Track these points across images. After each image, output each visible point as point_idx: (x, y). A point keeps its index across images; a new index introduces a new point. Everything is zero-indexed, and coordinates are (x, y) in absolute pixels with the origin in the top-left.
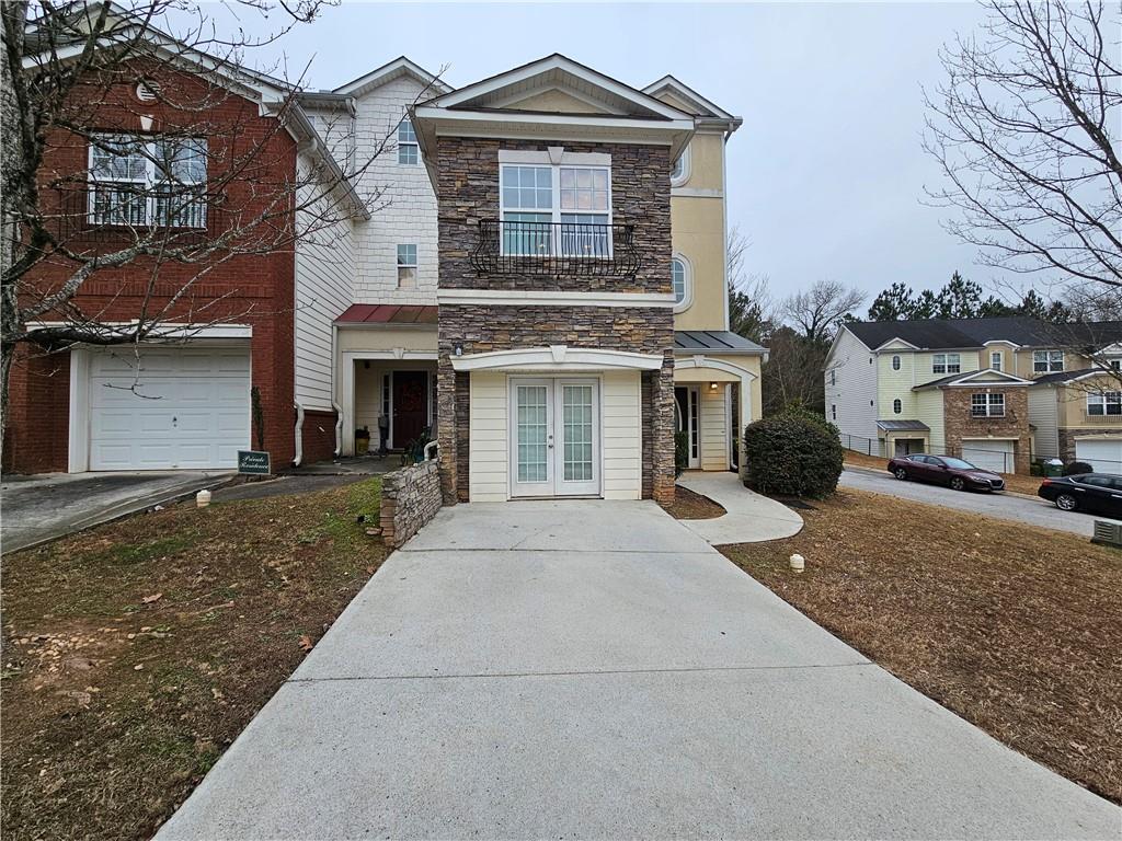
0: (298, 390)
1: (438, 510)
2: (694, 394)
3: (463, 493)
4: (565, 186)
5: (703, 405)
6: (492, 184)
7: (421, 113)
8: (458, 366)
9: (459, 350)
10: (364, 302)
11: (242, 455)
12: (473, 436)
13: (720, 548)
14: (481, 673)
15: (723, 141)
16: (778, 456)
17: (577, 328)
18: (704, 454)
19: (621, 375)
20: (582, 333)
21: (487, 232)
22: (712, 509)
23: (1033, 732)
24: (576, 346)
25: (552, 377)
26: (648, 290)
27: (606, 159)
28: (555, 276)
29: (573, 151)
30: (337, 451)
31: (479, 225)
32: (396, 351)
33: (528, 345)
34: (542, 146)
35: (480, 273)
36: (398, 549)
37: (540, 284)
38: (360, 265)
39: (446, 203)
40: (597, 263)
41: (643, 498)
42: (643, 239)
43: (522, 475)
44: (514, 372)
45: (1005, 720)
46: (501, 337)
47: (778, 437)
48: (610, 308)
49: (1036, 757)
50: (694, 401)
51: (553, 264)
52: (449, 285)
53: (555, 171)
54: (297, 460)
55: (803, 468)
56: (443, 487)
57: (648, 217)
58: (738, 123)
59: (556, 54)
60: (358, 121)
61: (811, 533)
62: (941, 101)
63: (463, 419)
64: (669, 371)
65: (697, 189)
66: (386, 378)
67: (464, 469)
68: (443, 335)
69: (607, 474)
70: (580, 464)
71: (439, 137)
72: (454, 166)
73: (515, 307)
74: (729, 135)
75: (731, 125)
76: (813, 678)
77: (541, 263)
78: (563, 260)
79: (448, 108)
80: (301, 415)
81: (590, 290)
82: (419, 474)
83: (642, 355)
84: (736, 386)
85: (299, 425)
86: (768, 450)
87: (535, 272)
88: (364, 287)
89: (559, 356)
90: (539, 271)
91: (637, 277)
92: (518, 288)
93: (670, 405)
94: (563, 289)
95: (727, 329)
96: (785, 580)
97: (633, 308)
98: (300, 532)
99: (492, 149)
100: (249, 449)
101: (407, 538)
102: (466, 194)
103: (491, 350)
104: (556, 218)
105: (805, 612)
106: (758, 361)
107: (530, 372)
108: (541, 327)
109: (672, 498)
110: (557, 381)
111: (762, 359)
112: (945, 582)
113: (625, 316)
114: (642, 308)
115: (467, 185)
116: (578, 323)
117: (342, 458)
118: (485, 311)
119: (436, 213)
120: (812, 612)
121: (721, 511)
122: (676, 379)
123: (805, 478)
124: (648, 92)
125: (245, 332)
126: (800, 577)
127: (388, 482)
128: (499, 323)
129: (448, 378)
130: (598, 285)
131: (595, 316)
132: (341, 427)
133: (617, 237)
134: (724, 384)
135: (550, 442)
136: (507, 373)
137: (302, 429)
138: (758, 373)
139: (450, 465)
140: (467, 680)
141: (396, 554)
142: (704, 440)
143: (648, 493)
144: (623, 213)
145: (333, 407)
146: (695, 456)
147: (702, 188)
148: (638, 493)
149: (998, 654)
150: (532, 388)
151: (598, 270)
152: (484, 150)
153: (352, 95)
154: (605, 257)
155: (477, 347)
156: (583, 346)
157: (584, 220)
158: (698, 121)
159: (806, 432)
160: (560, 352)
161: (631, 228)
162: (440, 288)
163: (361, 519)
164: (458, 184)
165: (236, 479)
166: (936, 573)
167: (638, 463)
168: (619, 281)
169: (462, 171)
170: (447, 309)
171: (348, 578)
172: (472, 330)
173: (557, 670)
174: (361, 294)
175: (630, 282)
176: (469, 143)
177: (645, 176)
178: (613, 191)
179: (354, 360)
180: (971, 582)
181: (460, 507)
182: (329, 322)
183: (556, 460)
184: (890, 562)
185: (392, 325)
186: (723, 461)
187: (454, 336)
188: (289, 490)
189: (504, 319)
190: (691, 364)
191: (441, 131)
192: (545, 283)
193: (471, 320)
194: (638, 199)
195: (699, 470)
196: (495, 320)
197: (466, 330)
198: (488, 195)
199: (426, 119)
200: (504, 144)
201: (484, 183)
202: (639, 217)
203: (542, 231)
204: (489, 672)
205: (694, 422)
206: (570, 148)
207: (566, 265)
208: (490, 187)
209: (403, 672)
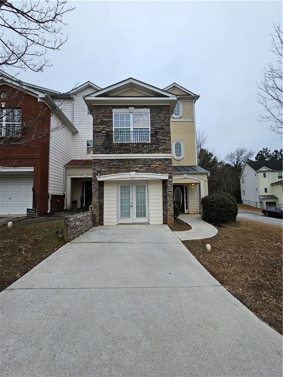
0: (50, 188)
1: (91, 228)
2: (186, 188)
3: (101, 222)
4: (135, 120)
5: (189, 191)
6: (111, 120)
7: (87, 98)
8: (99, 179)
9: (99, 174)
10: (76, 159)
11: (28, 210)
12: (105, 202)
13: (184, 242)
14: (75, 287)
15: (194, 103)
16: (212, 208)
17: (139, 166)
18: (190, 208)
19: (155, 181)
20: (140, 168)
21: (109, 135)
22: (187, 227)
23: (274, 314)
24: (139, 172)
25: (132, 182)
26: (163, 153)
27: (148, 110)
28: (132, 149)
30: (65, 208)
31: (106, 133)
32: (85, 175)
33: (123, 172)
34: (127, 107)
35: (106, 149)
37: (126, 152)
38: (75, 147)
39: (95, 126)
40: (146, 144)
41: (163, 224)
42: (161, 136)
43: (122, 216)
44: (119, 181)
45: (265, 309)
46: (113, 169)
47: (211, 202)
48: (150, 159)
49: (271, 325)
50: (186, 190)
51: (130, 145)
52: (96, 153)
53: (131, 115)
54: (49, 211)
55: (221, 213)
56: (94, 220)
57: (163, 129)
58: (198, 97)
59: (130, 78)
60: (75, 102)
61: (219, 236)
62: (262, 86)
63: (101, 196)
64: (171, 180)
65: (185, 119)
66: (83, 184)
67: (102, 214)
68: (94, 169)
69: (151, 215)
70: (142, 212)
71: (93, 106)
72: (98, 114)
73: (118, 159)
74: (195, 101)
75: (196, 98)
76: (196, 291)
77: (127, 145)
78: (133, 143)
79: (96, 96)
80: (50, 196)
81: (143, 153)
82: (81, 216)
83: (161, 175)
84: (200, 183)
85: (49, 199)
86: (208, 206)
87: (125, 148)
88: (76, 154)
91: (159, 148)
92: (119, 153)
93: (172, 191)
94: (134, 153)
95: (197, 165)
96: (202, 254)
97: (158, 159)
98: (37, 236)
99: (110, 109)
100: (31, 208)
101: (73, 238)
102: (102, 123)
103: (110, 174)
104: (132, 130)
105: (204, 266)
106: (206, 175)
107: (124, 181)
108: (127, 166)
109: (173, 224)
110: (134, 184)
111: (207, 175)
112: (262, 255)
113: (155, 161)
114: (161, 159)
115: (102, 120)
116: (139, 164)
117: (66, 210)
118: (108, 161)
119: (92, 130)
120: (206, 266)
121: (189, 227)
122: (173, 182)
123: (221, 216)
124: (165, 90)
125: (31, 169)
126: (209, 252)
127: (66, 219)
128: (113, 165)
129: (95, 183)
130: (146, 152)
131: (145, 162)
132: (66, 200)
133: (152, 135)
134: (196, 184)
135: (131, 204)
136: (117, 181)
137: (51, 201)
138: (206, 180)
139: (96, 213)
140: (68, 290)
141: (69, 243)
142: (190, 203)
143: (165, 222)
144: (154, 127)
145: (64, 194)
146: (187, 209)
147: (187, 119)
148: (162, 222)
149: (272, 283)
150: (125, 186)
151: (145, 146)
152: (108, 109)
153: (73, 94)
154: (147, 142)
155: (106, 173)
156: (141, 172)
157: (141, 130)
158: (178, 97)
160: (133, 174)
161: (157, 132)
162: (93, 154)
163: (58, 232)
164: (99, 120)
165: (26, 218)
166: (260, 251)
167: (161, 212)
168: (153, 150)
169: (100, 116)
170: (95, 161)
171: (46, 252)
172: (104, 167)
173: (102, 286)
174: (75, 156)
175: (157, 150)
176: (103, 107)
177: (161, 115)
178: (151, 120)
179: (71, 178)
180: (272, 255)
181: (100, 227)
182: (63, 166)
183: (133, 211)
184: (244, 247)
185: (83, 166)
186: (197, 210)
187: (98, 169)
188: (42, 221)
189: (114, 164)
190: (183, 177)
191: (94, 104)
192: (128, 151)
193: (104, 164)
194: (159, 123)
195: (189, 213)
196: (111, 164)
197: (102, 167)
198: (109, 124)
199: (89, 100)
200: (114, 107)
201: (108, 120)
202: (159, 129)
203: (127, 134)
204: (77, 287)
205: (186, 197)
206: (136, 107)
207: (135, 145)
209: (47, 287)
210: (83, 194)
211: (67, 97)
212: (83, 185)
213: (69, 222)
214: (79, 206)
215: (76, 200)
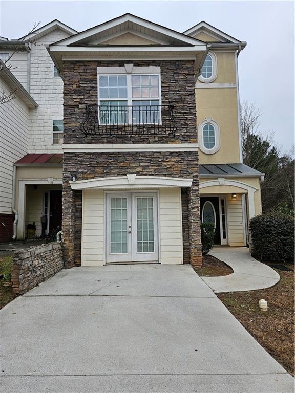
1: (59, 271)
2: (223, 201)
3: (77, 261)
4: (134, 85)
5: (228, 207)
6: (93, 85)
7: (53, 49)
8: (74, 187)
9: (74, 178)
10: (34, 152)
12: (84, 227)
13: (220, 296)
14: (30, 374)
15: (236, 56)
16: (269, 237)
17: (142, 164)
18: (230, 236)
19: (169, 191)
20: (145, 167)
21: (91, 112)
22: (225, 270)
24: (142, 175)
25: (130, 192)
26: (182, 142)
27: (158, 69)
28: (129, 136)
29: (139, 66)
30: (14, 237)
31: (86, 109)
32: (49, 179)
33: (114, 174)
34: (121, 64)
35: (86, 135)
36: (22, 295)
37: (120, 140)
38: (32, 132)
39: (67, 97)
40: (154, 127)
41: (184, 263)
42: (179, 113)
43: (113, 250)
44: (108, 190)
46: (99, 170)
47: (268, 226)
48: (160, 152)
50: (223, 205)
51: (127, 129)
52: (70, 142)
53: (129, 77)
55: (284, 245)
56: (64, 257)
57: (182, 101)
58: (244, 45)
59: (127, 14)
60: (32, 55)
61: (282, 286)
64: (196, 188)
65: (221, 84)
66: (46, 195)
67: (78, 247)
68: (65, 170)
69: (163, 249)
70: (147, 243)
71: (64, 61)
72: (72, 76)
73: (106, 153)
74: (239, 52)
75: (240, 47)
76: (242, 381)
77: (121, 128)
78: (133, 126)
79: (68, 46)
81: (149, 143)
82: (43, 249)
83: (180, 179)
84: (246, 194)
86: (262, 234)
87: (119, 134)
88: (34, 144)
89: (132, 180)
90: (120, 133)
91: (176, 134)
92: (108, 142)
93: (197, 207)
94: (134, 142)
95: (241, 162)
96: (253, 316)
97: (174, 152)
99: (94, 66)
101: (28, 289)
102: (79, 91)
103: (93, 178)
104: (130, 103)
105: (256, 337)
106: (258, 181)
107: (117, 190)
108: (122, 164)
109: (200, 263)
110: (133, 195)
111: (260, 179)
113: (170, 157)
114: (179, 152)
115: (79, 87)
116: (142, 161)
117: (16, 241)
118: (89, 156)
119: (62, 102)
120: (261, 337)
121: (229, 270)
122: (201, 192)
123: (286, 251)
124: (186, 34)
126: (264, 314)
127: (17, 255)
128: (98, 163)
129: (68, 194)
130: (154, 140)
131: (152, 157)
132: (17, 223)
133: (164, 112)
134: (241, 194)
135: (129, 230)
136: (104, 190)
138: (258, 187)
139: (69, 245)
140: (19, 378)
141: (20, 297)
142: (230, 228)
143: (187, 260)
144: (168, 99)
145: (13, 212)
146: (224, 237)
147: (224, 83)
148: (181, 261)
150: (118, 198)
151: (152, 131)
152: (89, 67)
153: (30, 41)
154: (156, 124)
155: (85, 176)
156: (145, 175)
157: (146, 104)
158: (209, 45)
159: (285, 223)
160: (132, 178)
161: (172, 107)
162: (64, 143)
163: (2, 277)
164: (75, 86)
167: (181, 242)
168: (166, 137)
169: (76, 79)
170: (68, 155)
172: (82, 167)
173: (78, 373)
174: (32, 148)
175: (172, 138)
176: (81, 64)
177: (180, 77)
178: (162, 87)
179: (25, 185)
181: (75, 269)
182: (12, 164)
183: (133, 241)
185: (46, 165)
186: (241, 240)
187: (72, 170)
189: (100, 160)
190: (217, 183)
191: (66, 58)
192: (124, 140)
193: (82, 161)
194: (176, 91)
195: (228, 246)
196: (95, 161)
197: (79, 167)
198: (91, 92)
199: (56, 52)
200: (100, 63)
201: (89, 85)
202: (176, 101)
203: (122, 111)
204: (35, 374)
205: (223, 218)
206: (137, 64)
207: (135, 129)
208: (92, 87)
210: (46, 213)
211: (19, 47)
212: (46, 198)
213: (22, 260)
214: (39, 232)
215: (34, 223)
